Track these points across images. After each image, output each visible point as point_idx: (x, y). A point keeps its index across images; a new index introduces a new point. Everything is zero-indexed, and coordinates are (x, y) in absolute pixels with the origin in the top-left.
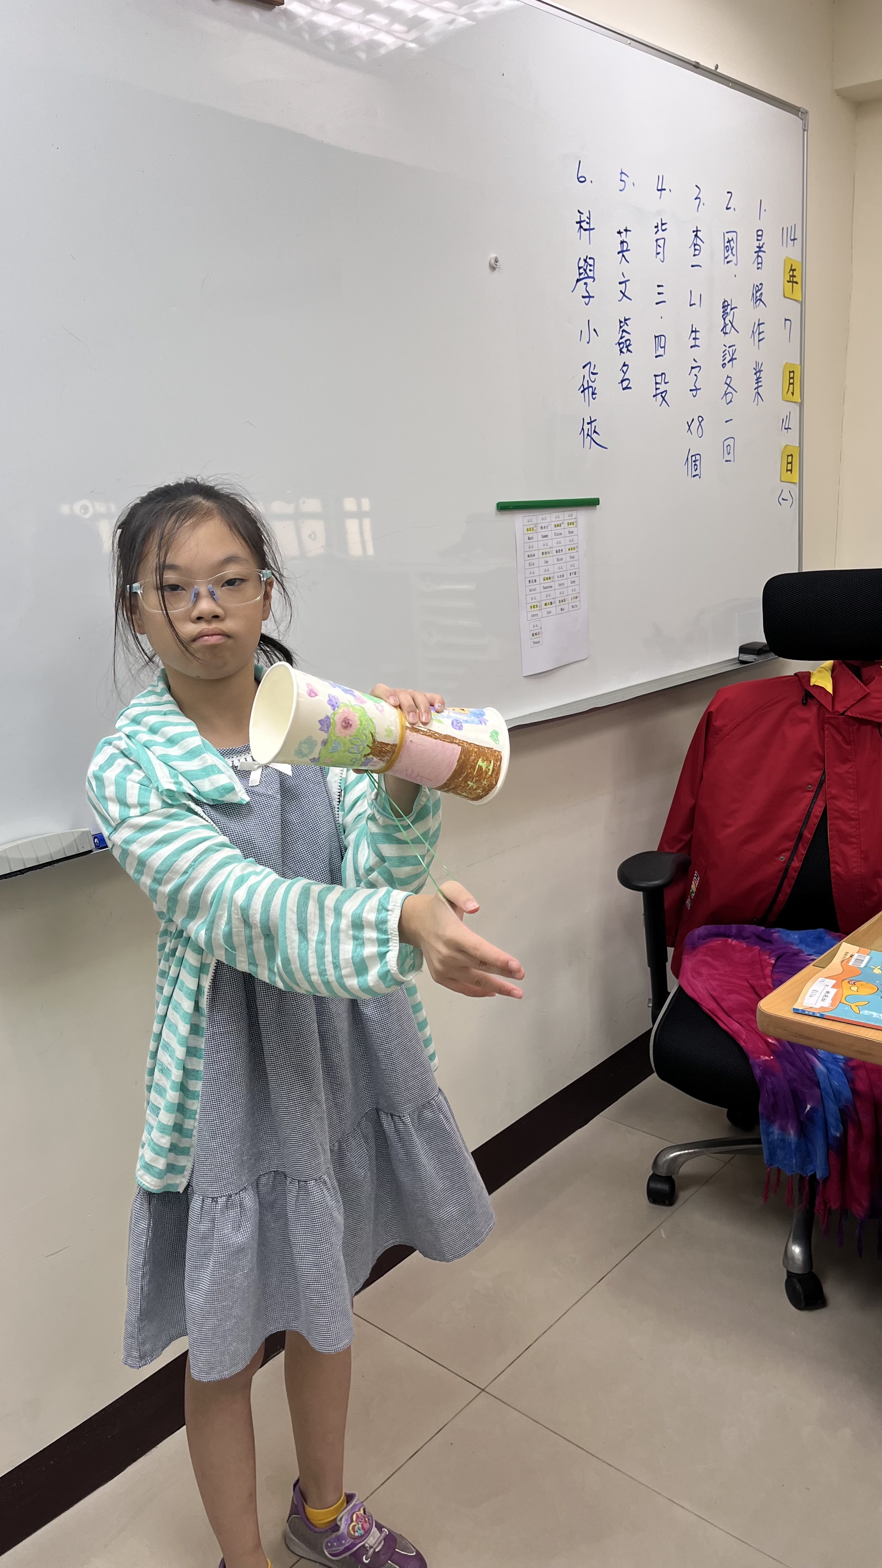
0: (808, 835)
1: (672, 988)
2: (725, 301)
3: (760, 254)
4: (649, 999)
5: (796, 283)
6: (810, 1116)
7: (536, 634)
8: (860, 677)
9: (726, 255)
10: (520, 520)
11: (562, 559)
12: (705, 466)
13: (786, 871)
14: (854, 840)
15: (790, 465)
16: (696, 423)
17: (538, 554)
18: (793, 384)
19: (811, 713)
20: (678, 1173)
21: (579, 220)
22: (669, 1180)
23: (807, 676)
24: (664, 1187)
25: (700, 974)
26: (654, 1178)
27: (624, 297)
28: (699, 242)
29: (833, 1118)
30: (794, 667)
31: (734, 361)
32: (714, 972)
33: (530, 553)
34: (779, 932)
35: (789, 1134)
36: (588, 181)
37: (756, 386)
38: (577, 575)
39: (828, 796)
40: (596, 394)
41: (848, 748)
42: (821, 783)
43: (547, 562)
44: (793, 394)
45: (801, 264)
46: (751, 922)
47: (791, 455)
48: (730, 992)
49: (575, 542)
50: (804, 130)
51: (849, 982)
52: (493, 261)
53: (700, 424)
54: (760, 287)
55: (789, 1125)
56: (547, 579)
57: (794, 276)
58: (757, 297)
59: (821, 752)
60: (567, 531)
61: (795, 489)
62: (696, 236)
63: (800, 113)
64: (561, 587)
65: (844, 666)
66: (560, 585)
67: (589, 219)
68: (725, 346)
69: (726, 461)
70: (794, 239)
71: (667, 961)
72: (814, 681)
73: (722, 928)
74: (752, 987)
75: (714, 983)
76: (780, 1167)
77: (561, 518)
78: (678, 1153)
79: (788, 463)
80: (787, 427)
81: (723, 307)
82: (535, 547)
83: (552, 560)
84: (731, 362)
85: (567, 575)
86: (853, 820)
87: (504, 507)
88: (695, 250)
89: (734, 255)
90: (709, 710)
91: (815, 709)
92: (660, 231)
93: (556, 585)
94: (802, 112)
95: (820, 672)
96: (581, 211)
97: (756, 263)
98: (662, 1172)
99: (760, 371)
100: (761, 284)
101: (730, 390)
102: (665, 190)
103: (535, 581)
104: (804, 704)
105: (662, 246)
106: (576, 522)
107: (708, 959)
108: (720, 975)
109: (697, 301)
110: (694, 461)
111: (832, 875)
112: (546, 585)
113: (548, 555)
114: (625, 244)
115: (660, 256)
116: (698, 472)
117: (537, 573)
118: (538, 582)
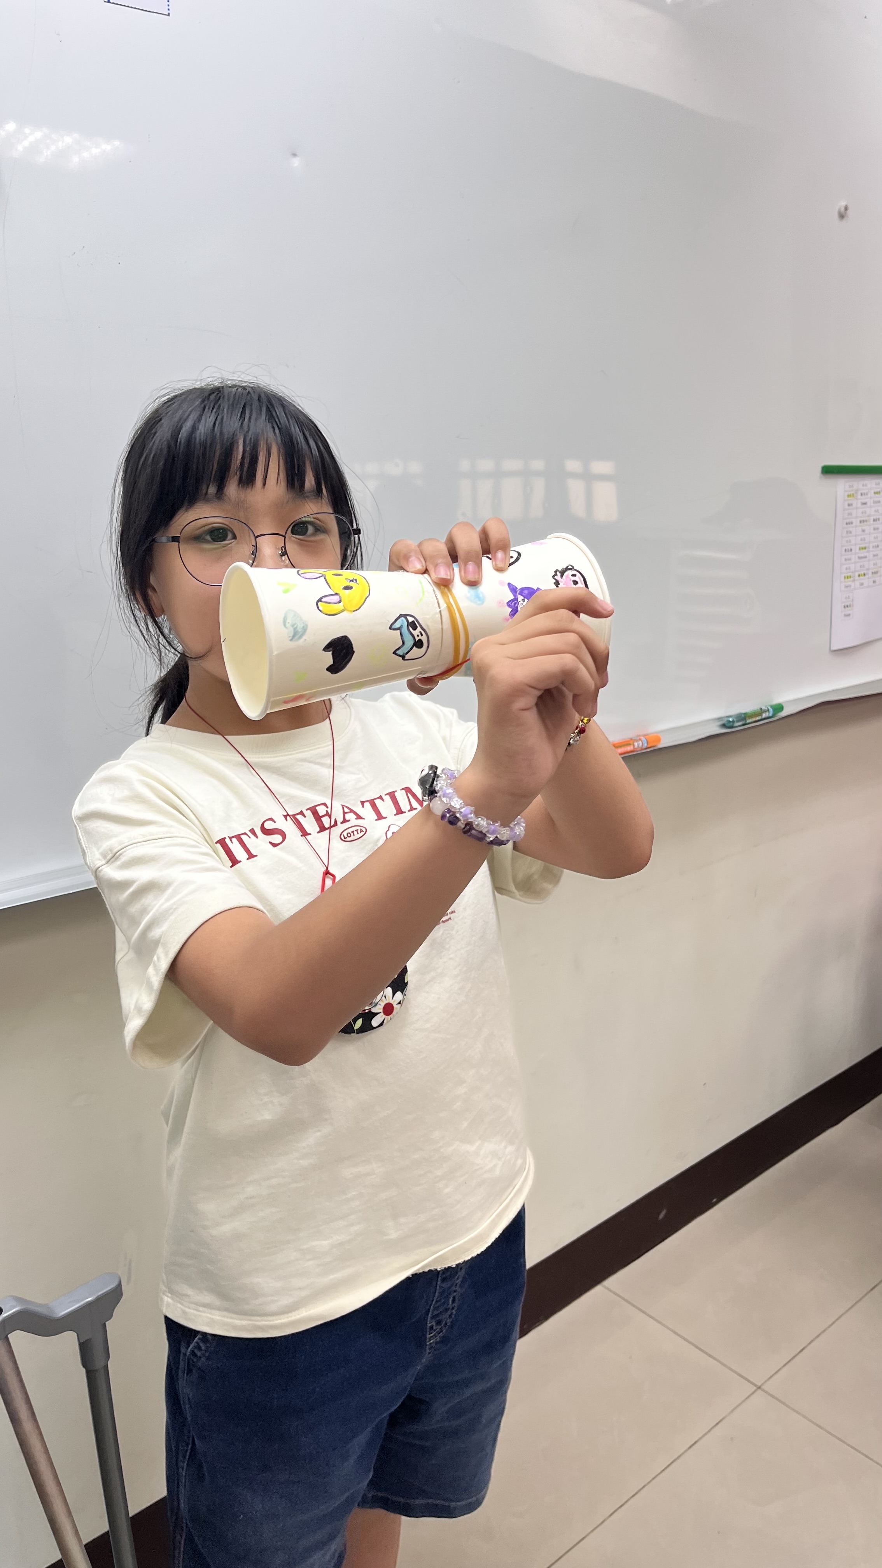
7: (847, 606)
10: (842, 485)
11: (878, 529)
17: (856, 522)
33: (848, 521)
43: (863, 531)
52: (843, 209)
56: (862, 548)
64: (876, 558)
66: (874, 556)
77: (881, 485)
82: (854, 515)
83: (868, 529)
87: (829, 471)
93: (870, 555)
103: (851, 550)
112: (861, 555)
113: (865, 523)
117: (853, 542)
118: (853, 551)
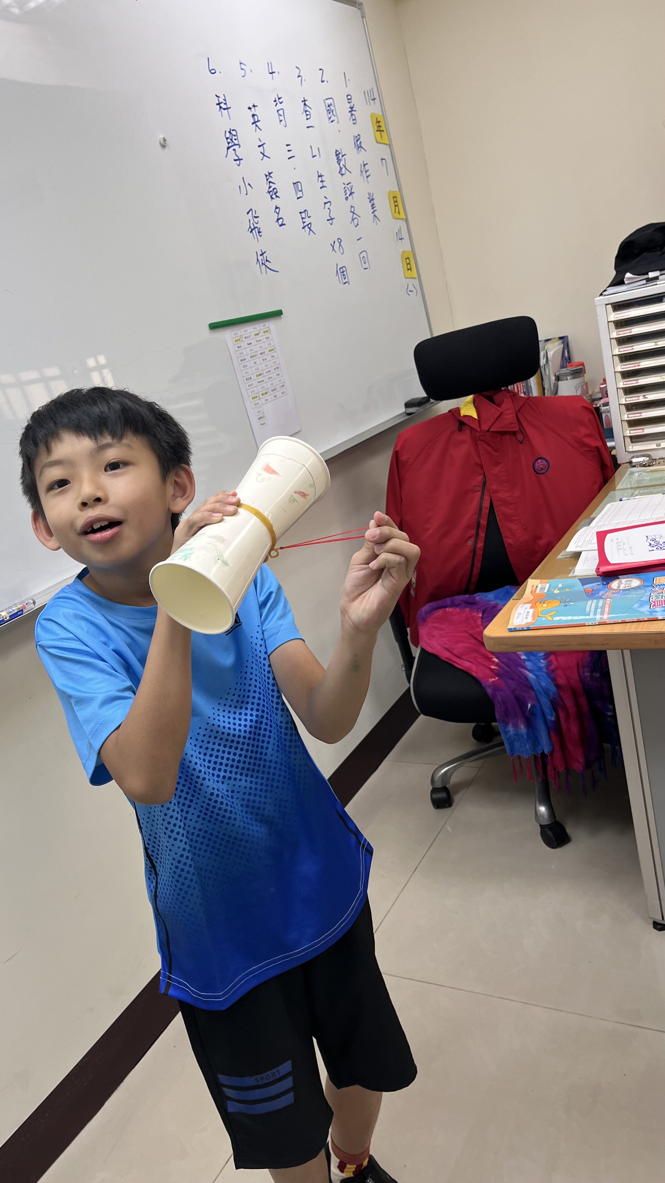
0: (484, 522)
1: (416, 652)
2: (337, 151)
3: (353, 113)
4: (402, 665)
5: (383, 131)
6: (532, 712)
7: (261, 418)
8: (493, 402)
9: (330, 116)
10: (227, 335)
11: (266, 359)
12: (351, 273)
13: (474, 551)
14: (515, 518)
15: (409, 266)
16: (337, 245)
17: (248, 358)
18: (397, 206)
19: (466, 436)
20: (449, 782)
21: (218, 102)
22: (445, 789)
23: (458, 410)
24: (443, 795)
25: (433, 636)
26: (434, 791)
27: (265, 157)
28: (308, 109)
29: (547, 709)
30: (445, 406)
31: (353, 194)
32: (443, 632)
33: (242, 358)
34: (479, 595)
35: (521, 729)
36: (218, 72)
37: (372, 211)
38: (279, 369)
39: (491, 492)
40: (261, 232)
41: (497, 454)
42: (484, 484)
43: (255, 363)
44: (399, 213)
45: (382, 117)
46: (459, 594)
47: (408, 258)
48: (457, 643)
49: (272, 344)
50: (363, 17)
51: (540, 603)
52: (162, 141)
53: (340, 245)
54: (358, 137)
55: (519, 721)
56: (259, 375)
57: (380, 126)
58: (358, 145)
59: (480, 462)
60: (264, 337)
61: (417, 282)
62: (305, 104)
63: (357, 5)
64: (271, 380)
65: (481, 397)
66: (269, 378)
67: (225, 100)
68: (344, 184)
69: (365, 269)
70: (374, 99)
71: (408, 635)
72: (463, 413)
73: (440, 602)
74: (471, 635)
75: (444, 639)
76: (519, 754)
77: (258, 329)
78: (447, 768)
79: (407, 264)
80: (400, 238)
81: (336, 155)
82: (245, 353)
83: (259, 361)
84: (351, 196)
85: (273, 371)
86: (511, 504)
87: (214, 327)
88: (307, 115)
89: (335, 116)
90: (396, 450)
91: (468, 432)
92: (279, 104)
93: (266, 379)
94: (359, 5)
95: (465, 405)
96: (218, 95)
97: (351, 120)
98: (439, 785)
99: (373, 199)
100: (359, 135)
101: (355, 216)
102: (274, 72)
103: (251, 378)
104: (460, 430)
105: (282, 114)
106: (269, 330)
107: (436, 625)
108: (447, 633)
109: (315, 152)
110: (342, 272)
111: (506, 546)
112: (260, 380)
113: (255, 357)
114: (256, 117)
115: (283, 122)
116: (346, 280)
117: (250, 372)
118: (253, 379)
